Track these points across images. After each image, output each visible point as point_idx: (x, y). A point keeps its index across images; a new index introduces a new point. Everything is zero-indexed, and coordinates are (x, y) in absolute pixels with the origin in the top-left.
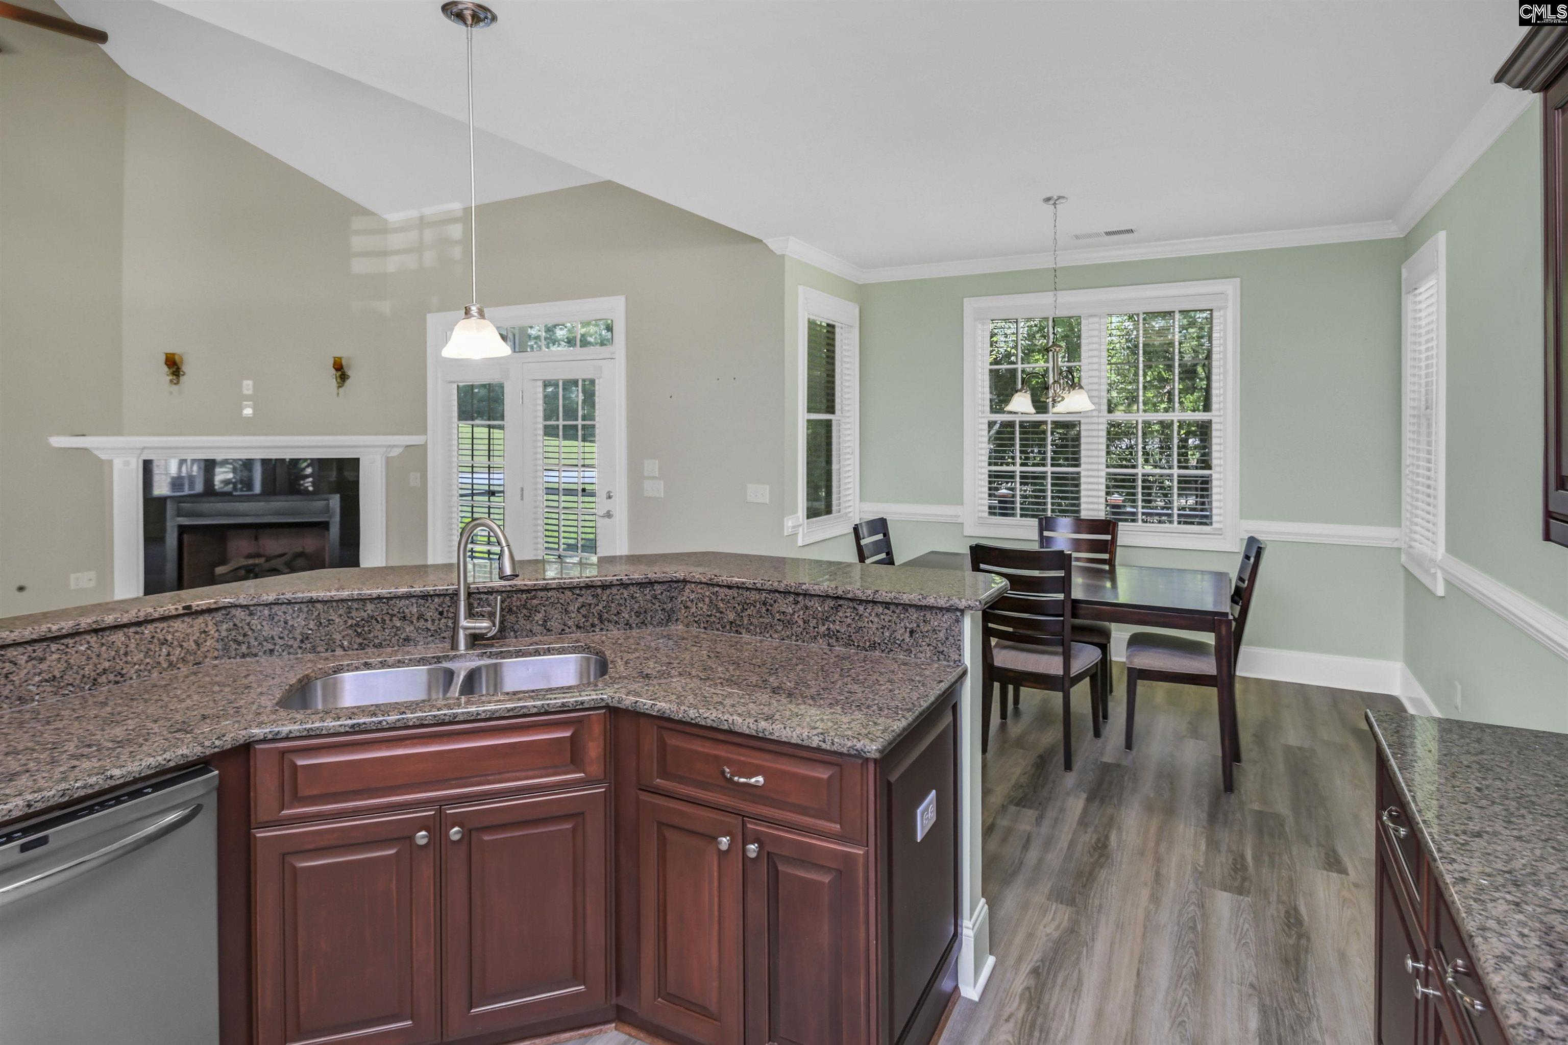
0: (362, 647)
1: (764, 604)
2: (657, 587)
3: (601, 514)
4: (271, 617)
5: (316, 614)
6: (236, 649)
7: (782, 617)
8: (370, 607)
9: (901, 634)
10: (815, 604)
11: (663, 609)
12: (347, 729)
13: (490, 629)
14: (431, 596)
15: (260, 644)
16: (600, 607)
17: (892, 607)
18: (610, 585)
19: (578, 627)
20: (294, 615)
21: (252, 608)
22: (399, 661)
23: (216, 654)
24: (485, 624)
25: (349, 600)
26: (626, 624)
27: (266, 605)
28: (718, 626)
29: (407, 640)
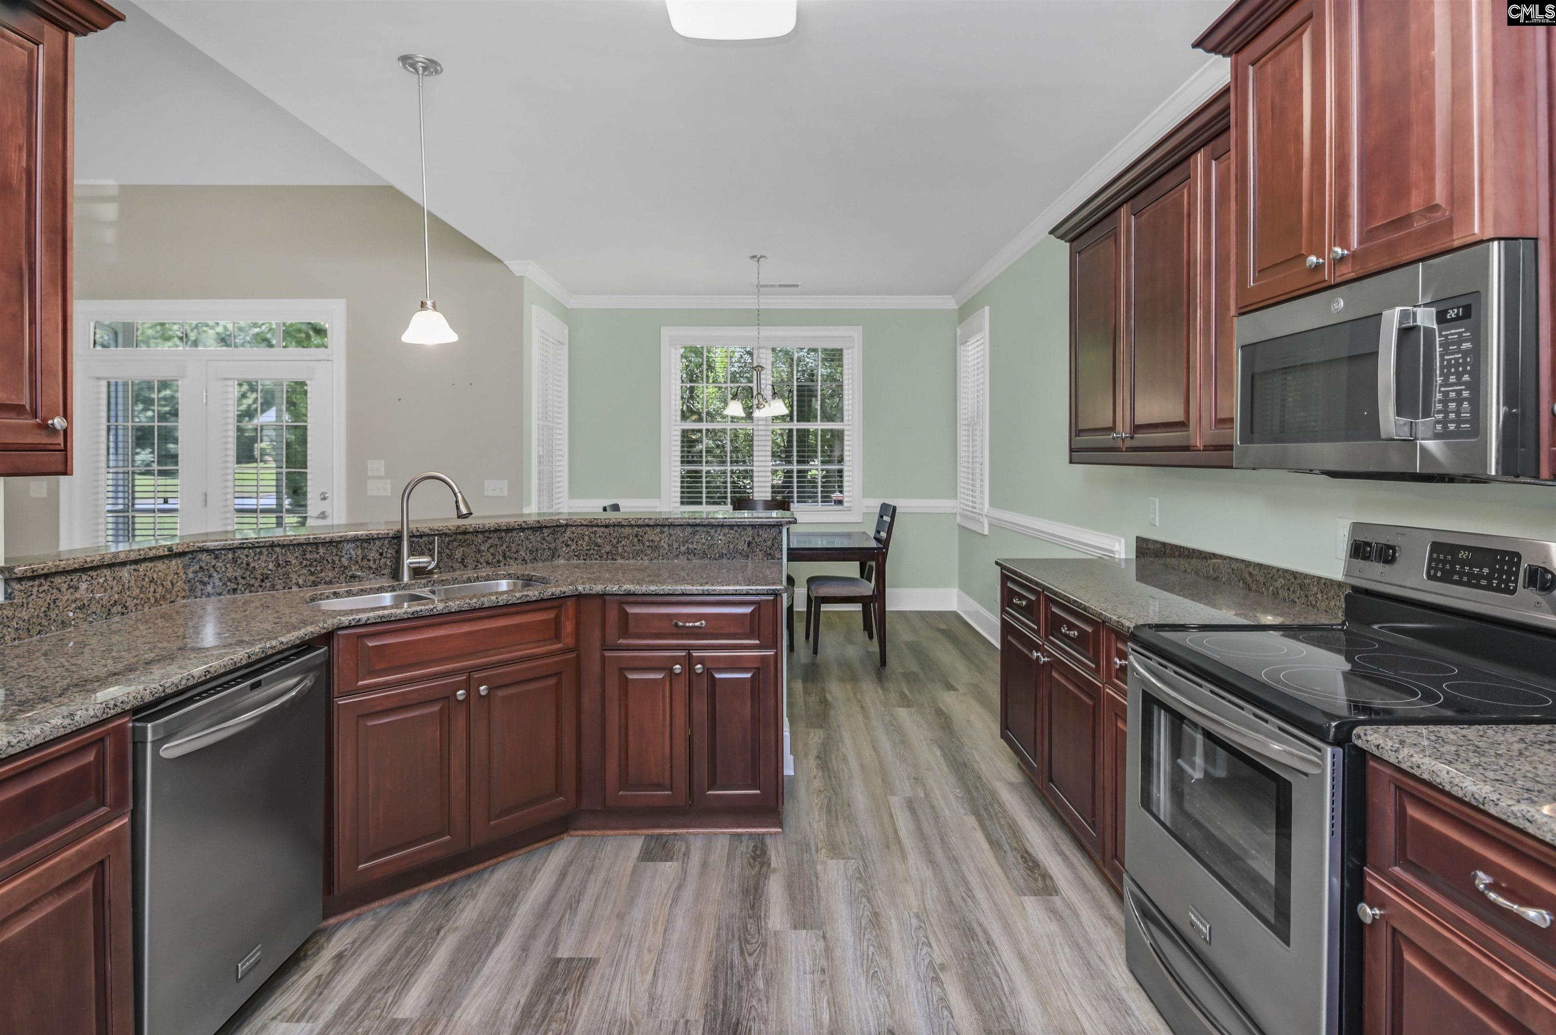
0: (315, 584)
1: (636, 536)
2: (545, 530)
3: (316, 515)
4: (235, 561)
5: (275, 556)
6: (202, 590)
7: (651, 544)
8: (322, 550)
9: (742, 546)
10: (678, 532)
11: (549, 548)
12: (410, 616)
13: (430, 563)
14: (373, 539)
15: (225, 584)
16: (504, 547)
17: (735, 528)
18: (513, 529)
19: (488, 563)
20: (256, 558)
21: (217, 552)
22: (362, 590)
23: (184, 594)
24: (425, 559)
25: (304, 544)
26: (523, 560)
27: (230, 549)
28: (597, 557)
29: (353, 577)
